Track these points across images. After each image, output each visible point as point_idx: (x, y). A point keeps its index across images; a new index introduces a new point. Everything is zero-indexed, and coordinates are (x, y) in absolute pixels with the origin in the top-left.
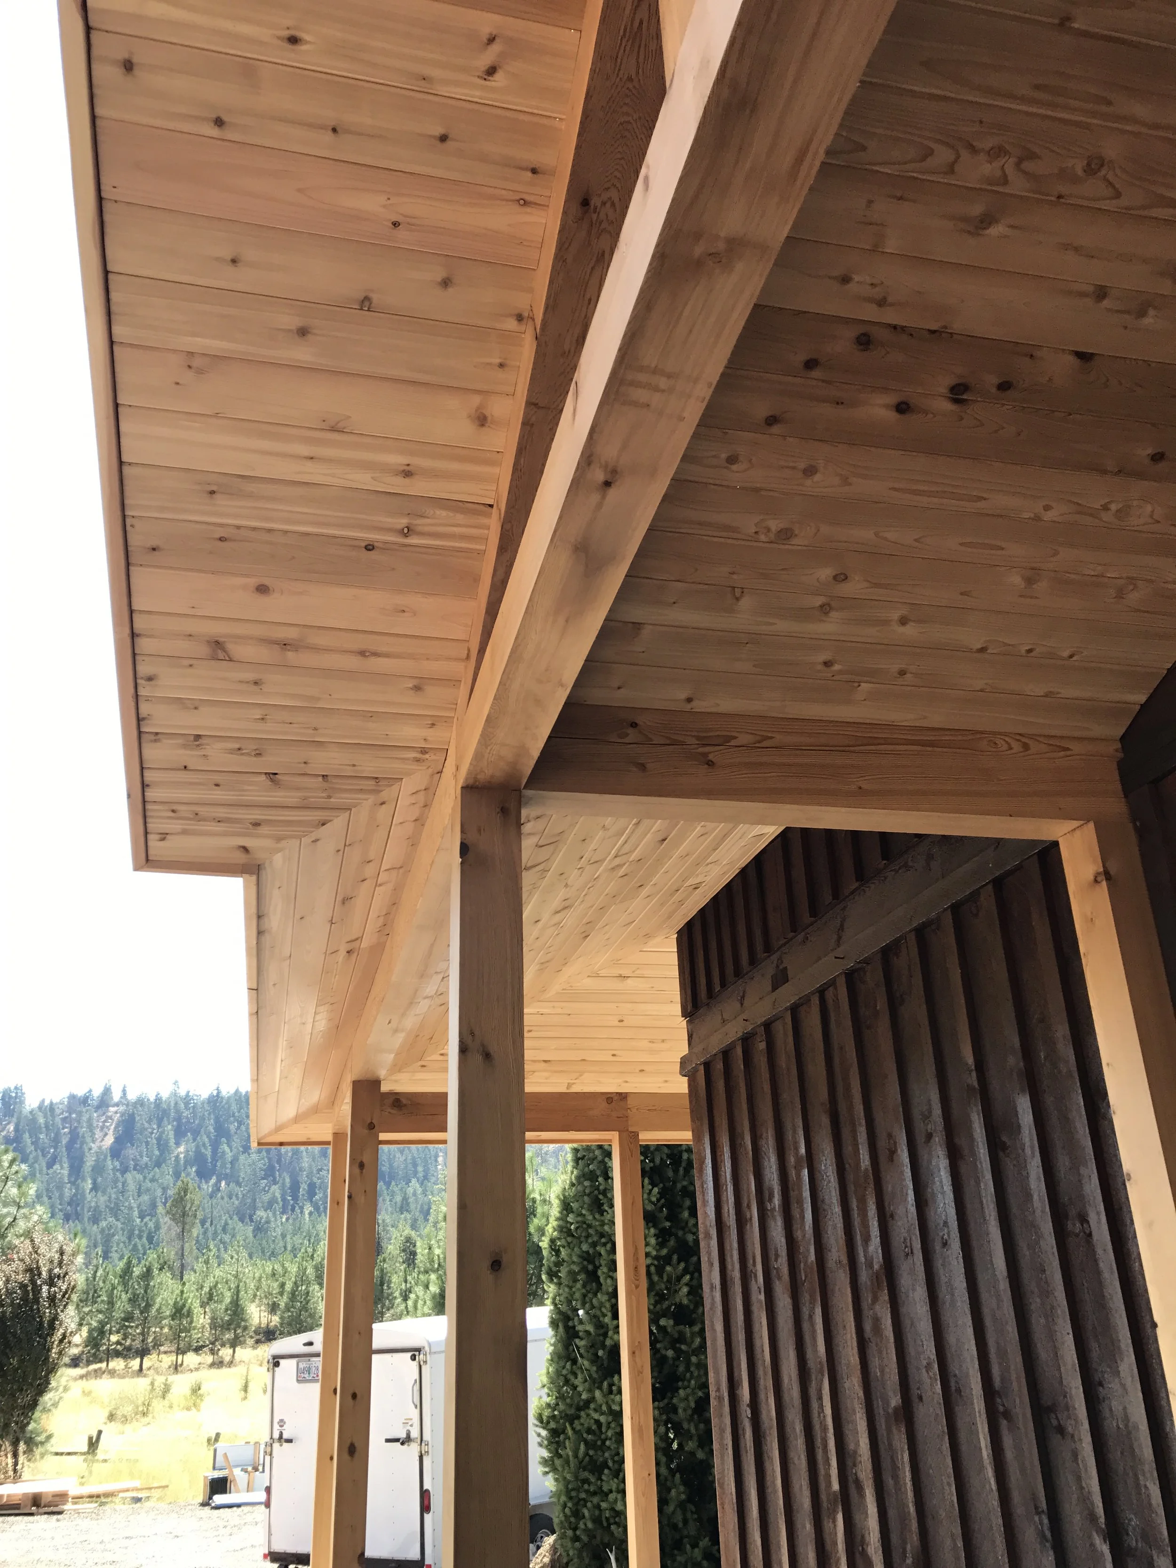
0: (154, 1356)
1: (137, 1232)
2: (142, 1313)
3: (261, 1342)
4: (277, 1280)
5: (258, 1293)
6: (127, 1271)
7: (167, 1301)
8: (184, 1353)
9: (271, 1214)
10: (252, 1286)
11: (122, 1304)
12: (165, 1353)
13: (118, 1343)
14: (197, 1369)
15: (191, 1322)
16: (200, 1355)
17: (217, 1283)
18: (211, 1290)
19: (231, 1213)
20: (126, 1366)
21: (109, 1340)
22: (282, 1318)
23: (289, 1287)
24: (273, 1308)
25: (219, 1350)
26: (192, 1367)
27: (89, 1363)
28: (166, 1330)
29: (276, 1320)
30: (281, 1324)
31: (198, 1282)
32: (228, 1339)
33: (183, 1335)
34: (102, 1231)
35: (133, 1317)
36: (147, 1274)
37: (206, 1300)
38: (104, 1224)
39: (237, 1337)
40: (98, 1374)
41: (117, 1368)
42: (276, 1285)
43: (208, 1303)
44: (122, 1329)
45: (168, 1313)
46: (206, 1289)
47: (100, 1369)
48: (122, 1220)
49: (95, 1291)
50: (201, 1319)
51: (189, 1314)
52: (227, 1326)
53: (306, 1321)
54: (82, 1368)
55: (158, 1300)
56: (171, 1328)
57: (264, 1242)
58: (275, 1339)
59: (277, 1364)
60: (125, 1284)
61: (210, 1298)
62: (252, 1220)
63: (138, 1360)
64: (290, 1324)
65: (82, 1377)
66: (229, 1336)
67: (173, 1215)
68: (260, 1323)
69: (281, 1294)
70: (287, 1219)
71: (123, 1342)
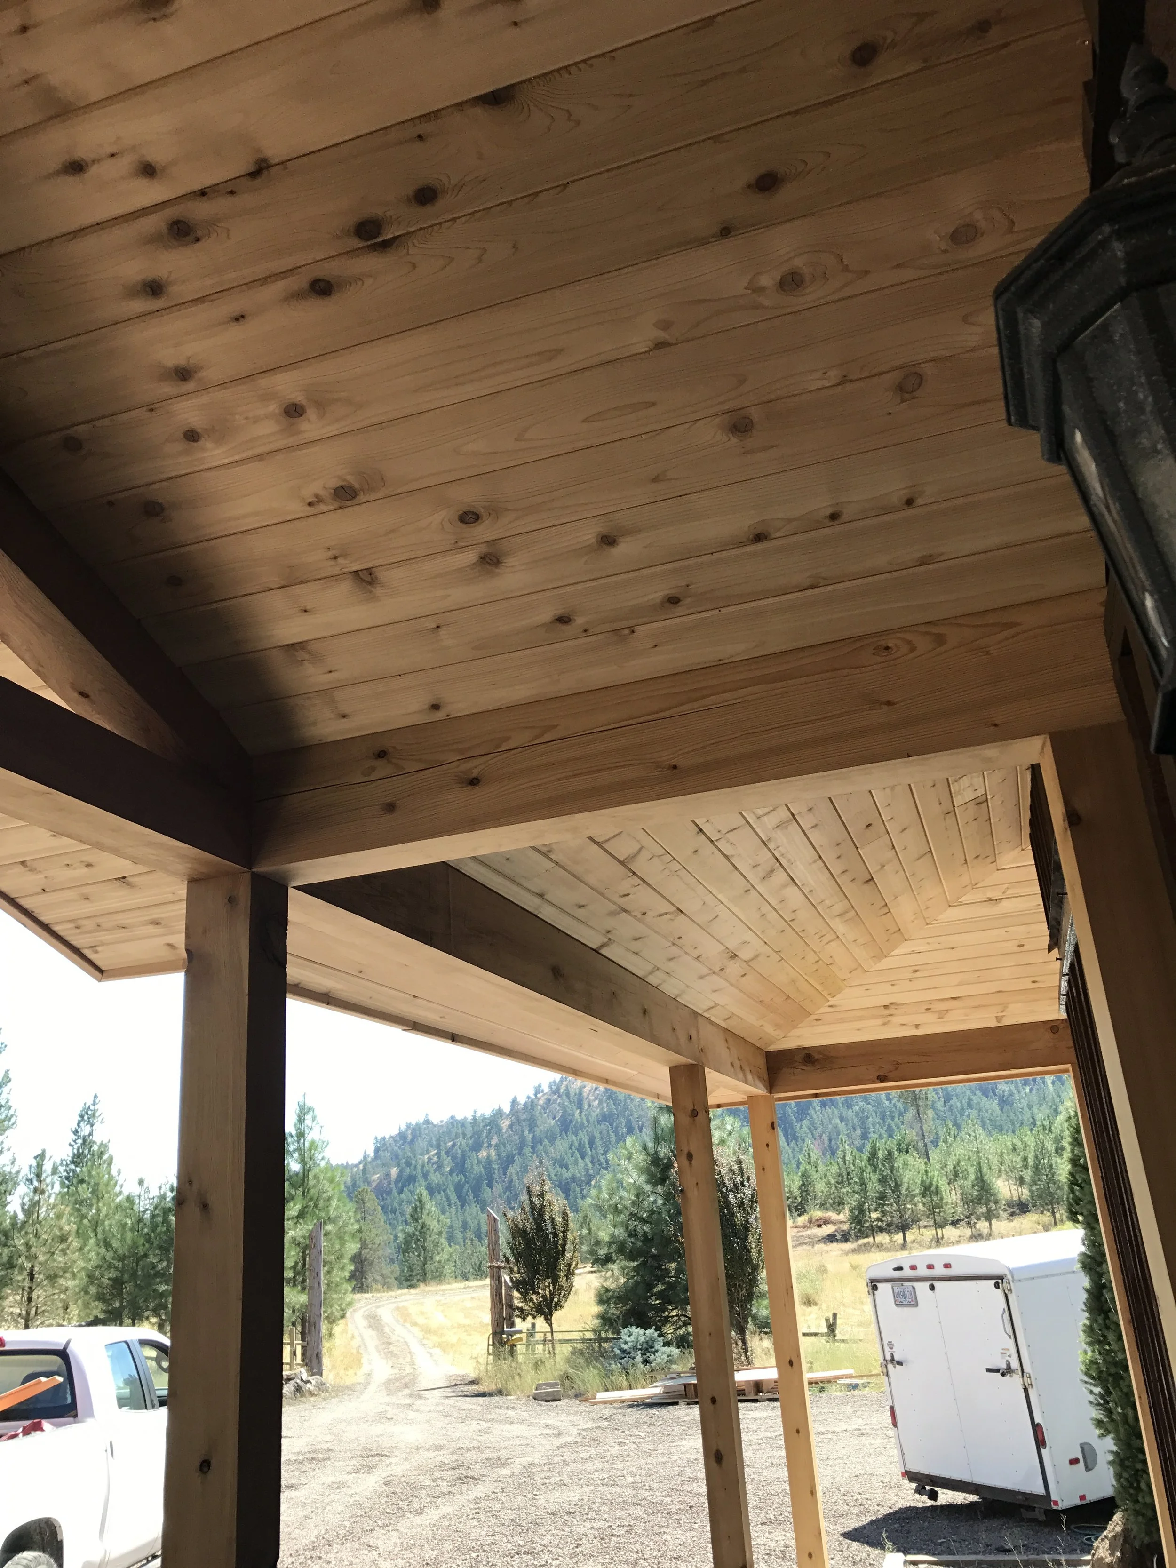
0: (915, 1230)
1: (888, 1113)
2: (893, 1192)
3: (1017, 1215)
4: (1019, 1155)
5: (1003, 1168)
6: (873, 1154)
7: (913, 1180)
8: (942, 1227)
9: (1013, 1087)
10: (995, 1162)
11: (873, 1186)
12: (925, 1227)
13: (878, 1220)
14: (958, 1242)
15: (942, 1199)
16: (958, 1228)
17: (959, 1161)
18: (955, 1167)
19: (973, 1089)
20: (891, 1240)
21: (870, 1217)
22: (1031, 1191)
23: (1031, 1161)
24: (1021, 1181)
25: (975, 1223)
26: (952, 1239)
27: (857, 1238)
28: (920, 1206)
29: (1025, 1193)
30: (1032, 1197)
31: (941, 1161)
32: (982, 1213)
33: (937, 1210)
34: (857, 1115)
35: (886, 1197)
36: (890, 1156)
37: (952, 1177)
38: (857, 1108)
39: (989, 1211)
40: (866, 1248)
41: (883, 1242)
42: (1019, 1159)
43: (956, 1180)
44: (879, 1207)
45: (917, 1191)
46: (950, 1167)
47: (868, 1243)
48: (873, 1103)
49: (848, 1174)
50: (952, 1197)
51: (937, 1192)
52: (978, 1201)
53: (1057, 1194)
54: (853, 1242)
55: (905, 1180)
56: (924, 1204)
57: (1012, 1115)
58: (1029, 1211)
59: (875, 1288)
60: (875, 1167)
61: (956, 1175)
62: (995, 1095)
63: (901, 1234)
64: (1040, 1197)
65: (854, 1251)
66: (983, 1209)
67: (905, 1099)
68: (1012, 1196)
69: (1026, 1167)
70: (1031, 1090)
71: (884, 1219)
